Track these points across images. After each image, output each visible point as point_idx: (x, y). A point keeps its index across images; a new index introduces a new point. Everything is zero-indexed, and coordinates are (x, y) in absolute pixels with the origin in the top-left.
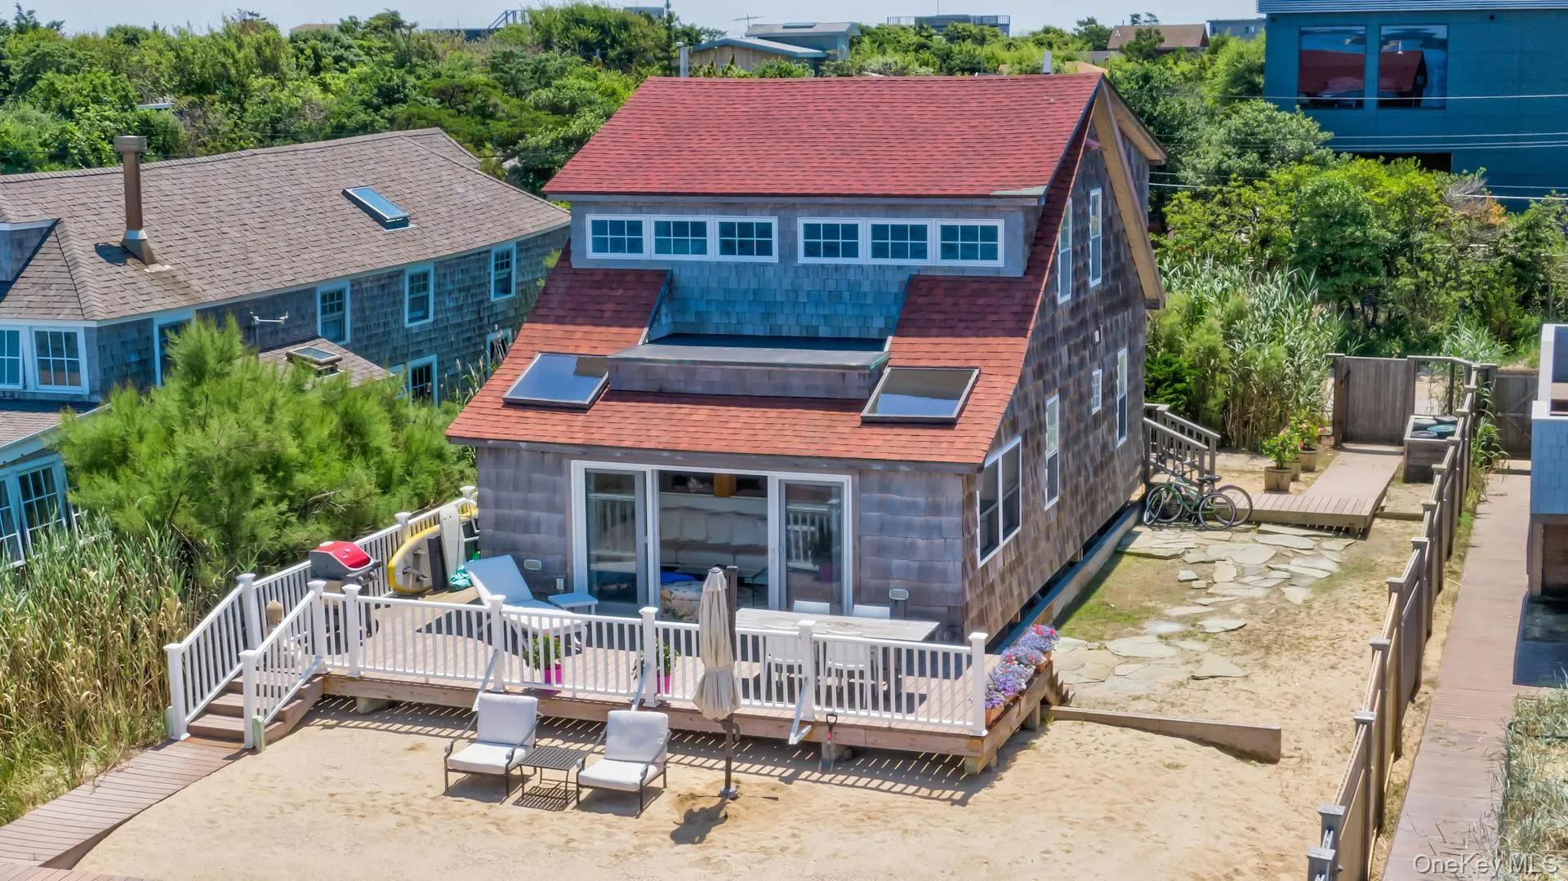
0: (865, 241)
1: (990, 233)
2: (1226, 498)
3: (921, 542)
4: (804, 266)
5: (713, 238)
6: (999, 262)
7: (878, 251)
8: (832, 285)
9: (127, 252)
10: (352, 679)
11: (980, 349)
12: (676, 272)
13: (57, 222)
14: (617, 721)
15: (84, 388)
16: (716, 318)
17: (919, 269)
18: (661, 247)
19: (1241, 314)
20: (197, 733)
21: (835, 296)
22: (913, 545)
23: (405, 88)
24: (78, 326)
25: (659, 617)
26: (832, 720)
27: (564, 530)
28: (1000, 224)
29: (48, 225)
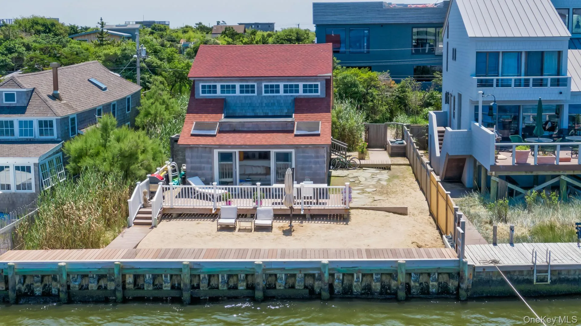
0: (282, 89)
1: (316, 86)
2: (353, 161)
3: (313, 166)
4: (264, 96)
5: (238, 89)
6: (319, 94)
7: (285, 92)
8: (272, 101)
9: (55, 97)
10: (172, 209)
11: (319, 116)
12: (227, 99)
13: (34, 89)
14: (259, 210)
15: (55, 136)
16: (238, 111)
17: (297, 96)
18: (222, 92)
19: (340, 112)
20: (136, 224)
21: (273, 104)
22: (311, 167)
23: (15, 48)
24: (54, 119)
25: (261, 185)
26: (309, 208)
27: (212, 169)
28: (319, 83)
29: (32, 89)
